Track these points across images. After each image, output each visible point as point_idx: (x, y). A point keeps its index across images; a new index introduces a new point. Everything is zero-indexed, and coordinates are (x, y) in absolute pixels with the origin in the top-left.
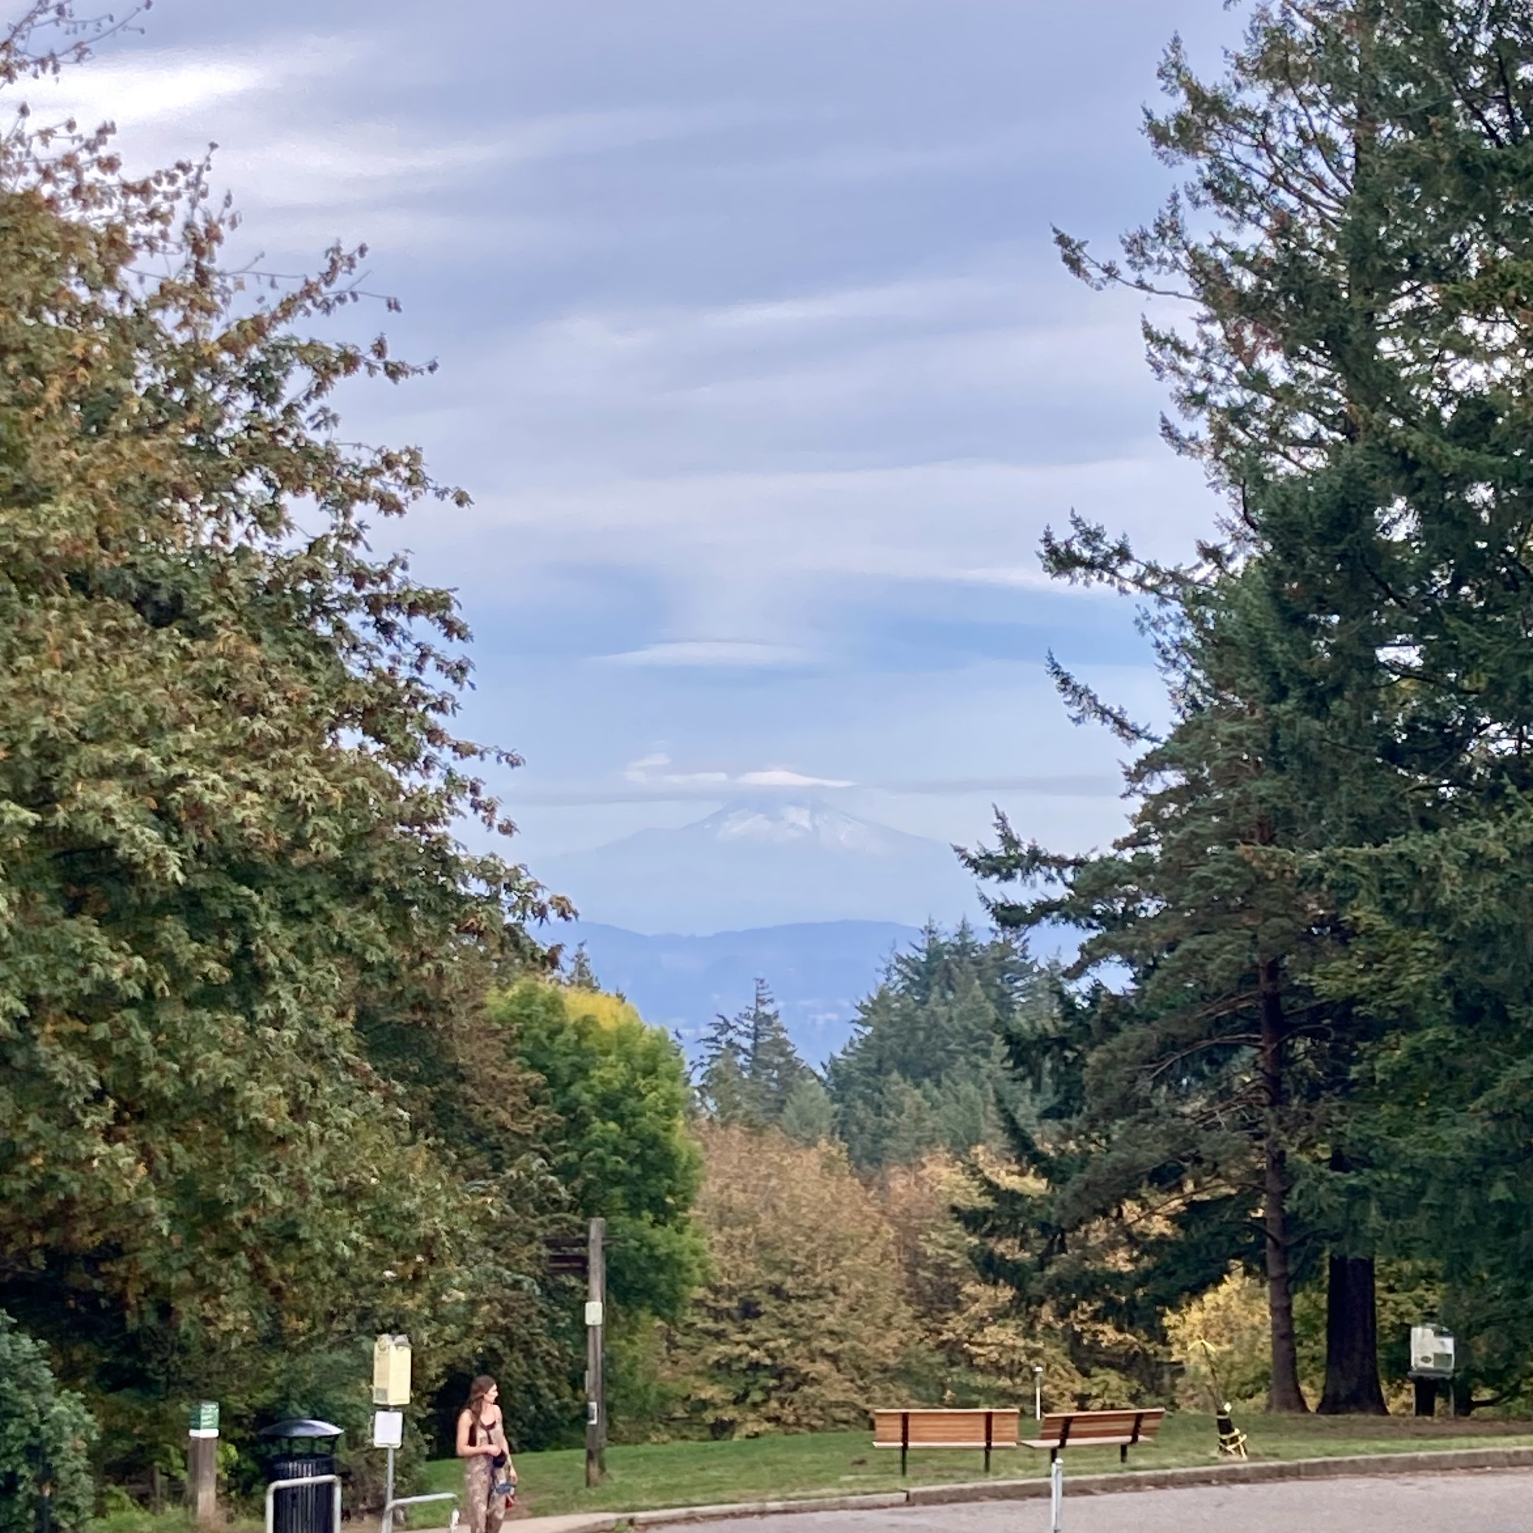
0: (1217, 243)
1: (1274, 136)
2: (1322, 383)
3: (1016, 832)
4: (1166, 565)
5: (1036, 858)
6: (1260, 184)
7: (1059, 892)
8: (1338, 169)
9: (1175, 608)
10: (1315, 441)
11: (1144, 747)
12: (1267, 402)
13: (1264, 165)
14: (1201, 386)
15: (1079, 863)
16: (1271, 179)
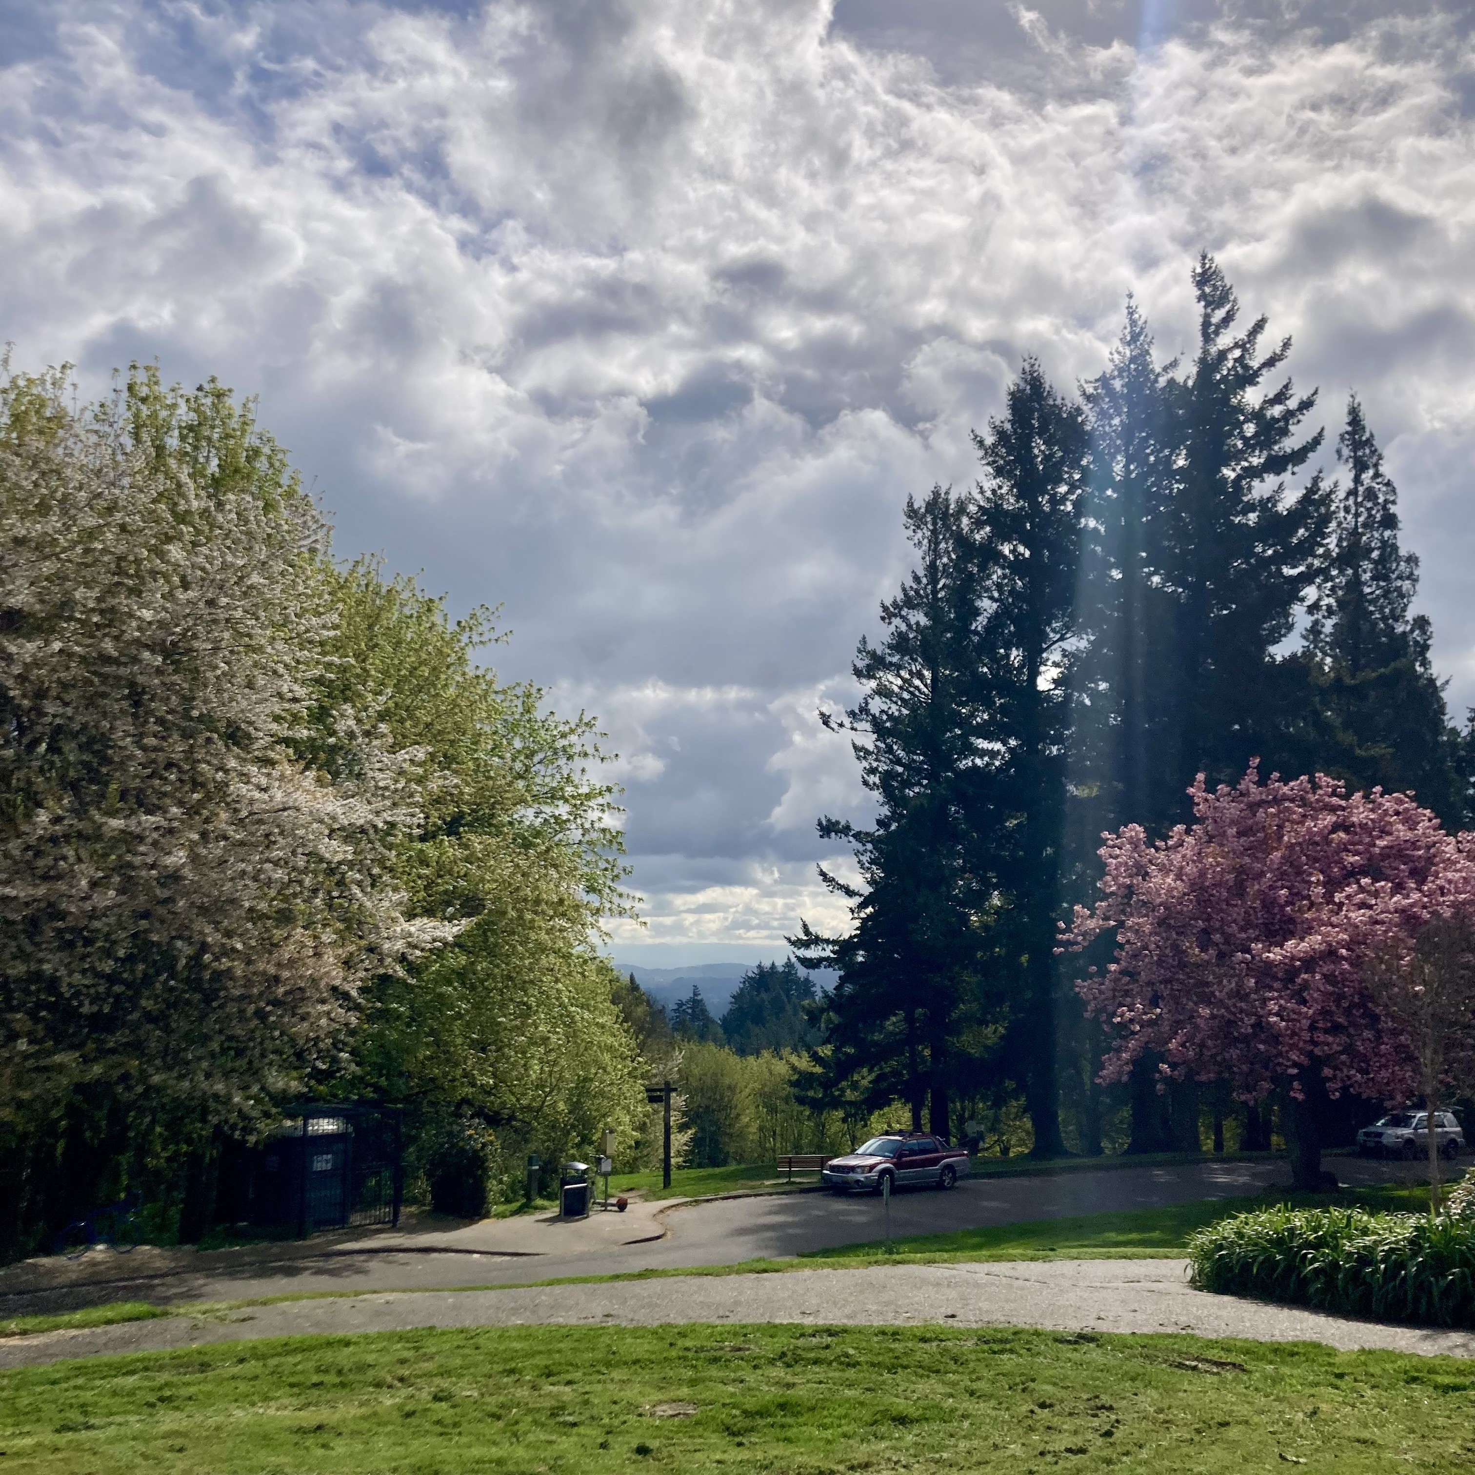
0: (882, 711)
1: (902, 673)
2: (922, 762)
3: (812, 930)
4: (864, 830)
5: (817, 940)
6: (896, 689)
7: (828, 952)
8: (926, 686)
9: (869, 846)
10: (919, 784)
11: (858, 900)
12: (900, 769)
13: (899, 682)
14: (875, 764)
15: (834, 942)
16: (901, 688)
